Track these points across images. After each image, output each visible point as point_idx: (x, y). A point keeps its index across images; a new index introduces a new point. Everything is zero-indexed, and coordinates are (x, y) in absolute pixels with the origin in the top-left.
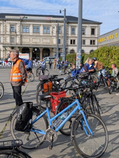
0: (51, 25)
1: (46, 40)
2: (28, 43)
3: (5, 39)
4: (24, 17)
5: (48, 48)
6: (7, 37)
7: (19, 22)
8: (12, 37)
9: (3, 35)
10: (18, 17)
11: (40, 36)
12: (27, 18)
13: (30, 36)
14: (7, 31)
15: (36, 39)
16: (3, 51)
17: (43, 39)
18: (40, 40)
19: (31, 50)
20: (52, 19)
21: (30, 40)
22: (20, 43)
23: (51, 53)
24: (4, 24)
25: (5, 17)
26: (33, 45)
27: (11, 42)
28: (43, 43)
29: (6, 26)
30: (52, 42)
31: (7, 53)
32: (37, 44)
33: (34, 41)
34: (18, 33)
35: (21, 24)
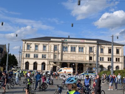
0: (85, 46)
1: (81, 57)
2: (66, 59)
3: (50, 56)
4: (65, 40)
5: (82, 63)
6: (51, 54)
7: (61, 43)
8: (55, 54)
9: (48, 53)
10: (60, 40)
11: (76, 54)
12: (66, 40)
13: (68, 54)
14: (51, 50)
15: (73, 56)
16: (48, 65)
17: (78, 56)
18: (76, 57)
19: (69, 64)
20: (85, 41)
21: (68, 57)
22: (60, 59)
23: (84, 67)
24: (49, 45)
25: (50, 39)
26: (70, 61)
27: (54, 58)
28: (78, 59)
29: (51, 46)
30: (85, 58)
31: (51, 67)
32: (74, 60)
33: (71, 57)
34: (60, 52)
35: (62, 45)
